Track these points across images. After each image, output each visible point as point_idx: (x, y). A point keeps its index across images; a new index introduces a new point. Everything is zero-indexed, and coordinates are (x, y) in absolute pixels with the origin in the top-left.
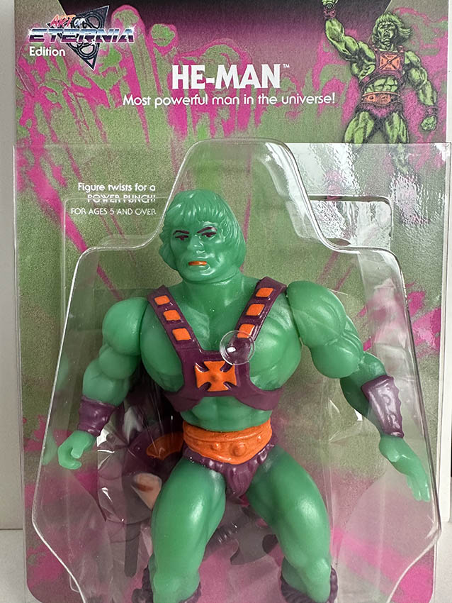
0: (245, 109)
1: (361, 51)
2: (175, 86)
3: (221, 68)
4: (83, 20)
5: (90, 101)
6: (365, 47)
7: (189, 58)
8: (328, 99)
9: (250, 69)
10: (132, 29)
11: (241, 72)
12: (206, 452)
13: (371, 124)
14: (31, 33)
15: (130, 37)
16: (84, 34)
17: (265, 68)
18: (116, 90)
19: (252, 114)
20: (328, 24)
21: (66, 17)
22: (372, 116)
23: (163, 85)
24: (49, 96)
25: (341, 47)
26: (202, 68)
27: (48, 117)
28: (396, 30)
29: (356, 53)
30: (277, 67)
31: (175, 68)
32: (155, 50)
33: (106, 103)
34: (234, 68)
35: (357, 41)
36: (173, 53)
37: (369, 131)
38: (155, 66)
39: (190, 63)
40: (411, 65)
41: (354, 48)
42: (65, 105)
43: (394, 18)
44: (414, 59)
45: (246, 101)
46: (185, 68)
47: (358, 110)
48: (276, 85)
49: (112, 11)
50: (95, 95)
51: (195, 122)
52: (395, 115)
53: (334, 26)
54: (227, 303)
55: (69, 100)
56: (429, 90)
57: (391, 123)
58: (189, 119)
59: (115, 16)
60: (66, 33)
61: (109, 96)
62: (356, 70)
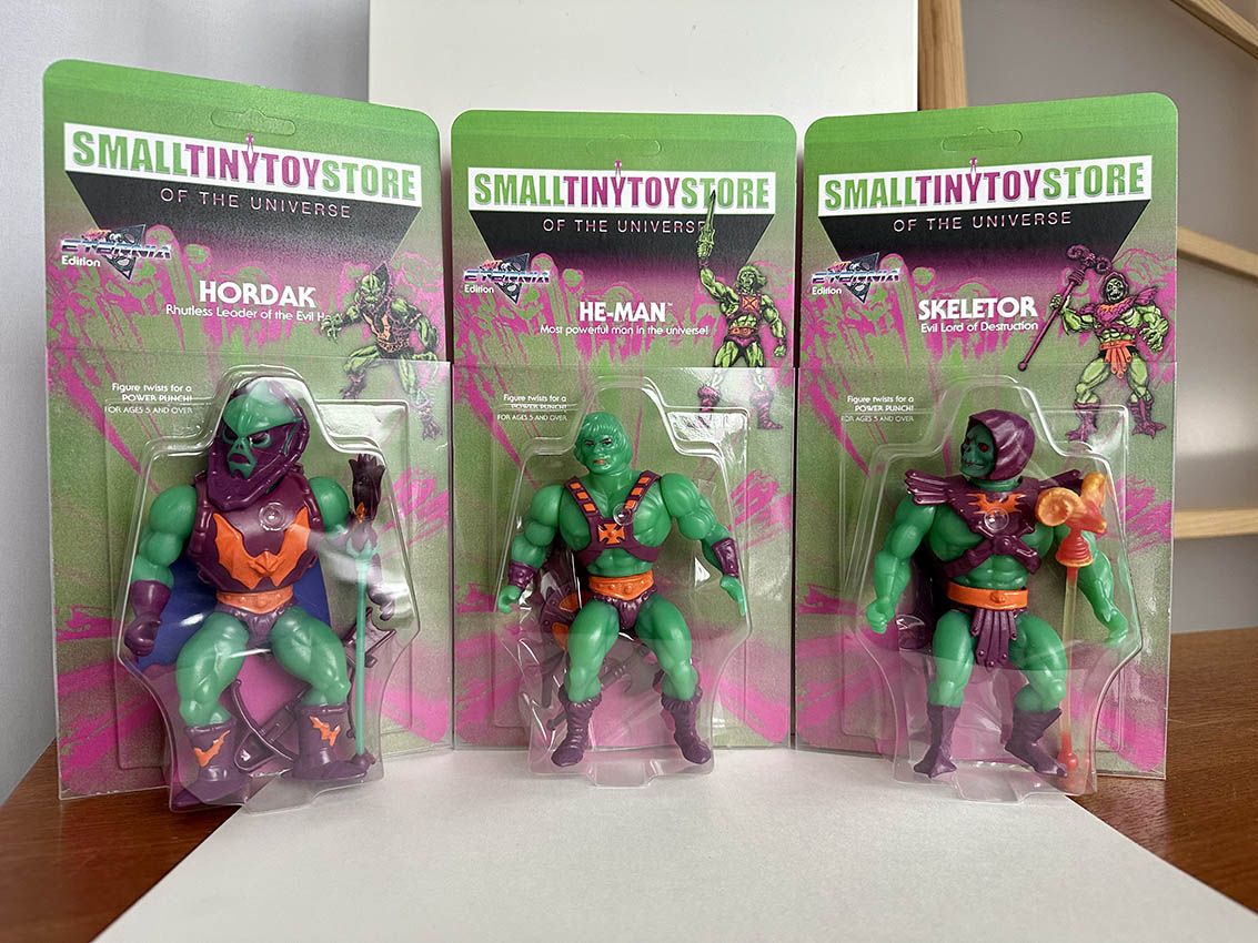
0: (638, 337)
1: (728, 294)
2: (582, 319)
3: (619, 305)
4: (508, 264)
5: (514, 329)
6: (731, 291)
7: (593, 296)
8: (702, 331)
9: (642, 306)
10: (548, 272)
11: (635, 309)
12: (606, 592)
13: (736, 351)
14: (466, 274)
15: (547, 279)
16: (510, 275)
17: (654, 306)
18: (534, 320)
19: (643, 342)
20: (703, 272)
21: (495, 262)
22: (737, 345)
23: (572, 317)
24: (480, 324)
25: (713, 291)
26: (603, 304)
27: (480, 341)
28: (755, 279)
29: (724, 296)
30: (663, 305)
31: (582, 304)
32: (566, 290)
33: (527, 331)
34: (629, 305)
35: (724, 286)
36: (581, 291)
37: (734, 356)
38: (566, 302)
39: (595, 301)
40: (767, 306)
41: (723, 291)
42: (494, 333)
43: (753, 269)
44: (769, 301)
45: (638, 332)
46: (590, 304)
47: (726, 340)
48: (662, 319)
49: (532, 258)
50: (518, 325)
51: (598, 347)
52: (754, 344)
53: (707, 274)
54: (619, 488)
55: (496, 328)
56: (780, 325)
57: (751, 350)
58: (594, 346)
59: (535, 261)
60: (494, 275)
61: (529, 325)
62: (724, 309)
